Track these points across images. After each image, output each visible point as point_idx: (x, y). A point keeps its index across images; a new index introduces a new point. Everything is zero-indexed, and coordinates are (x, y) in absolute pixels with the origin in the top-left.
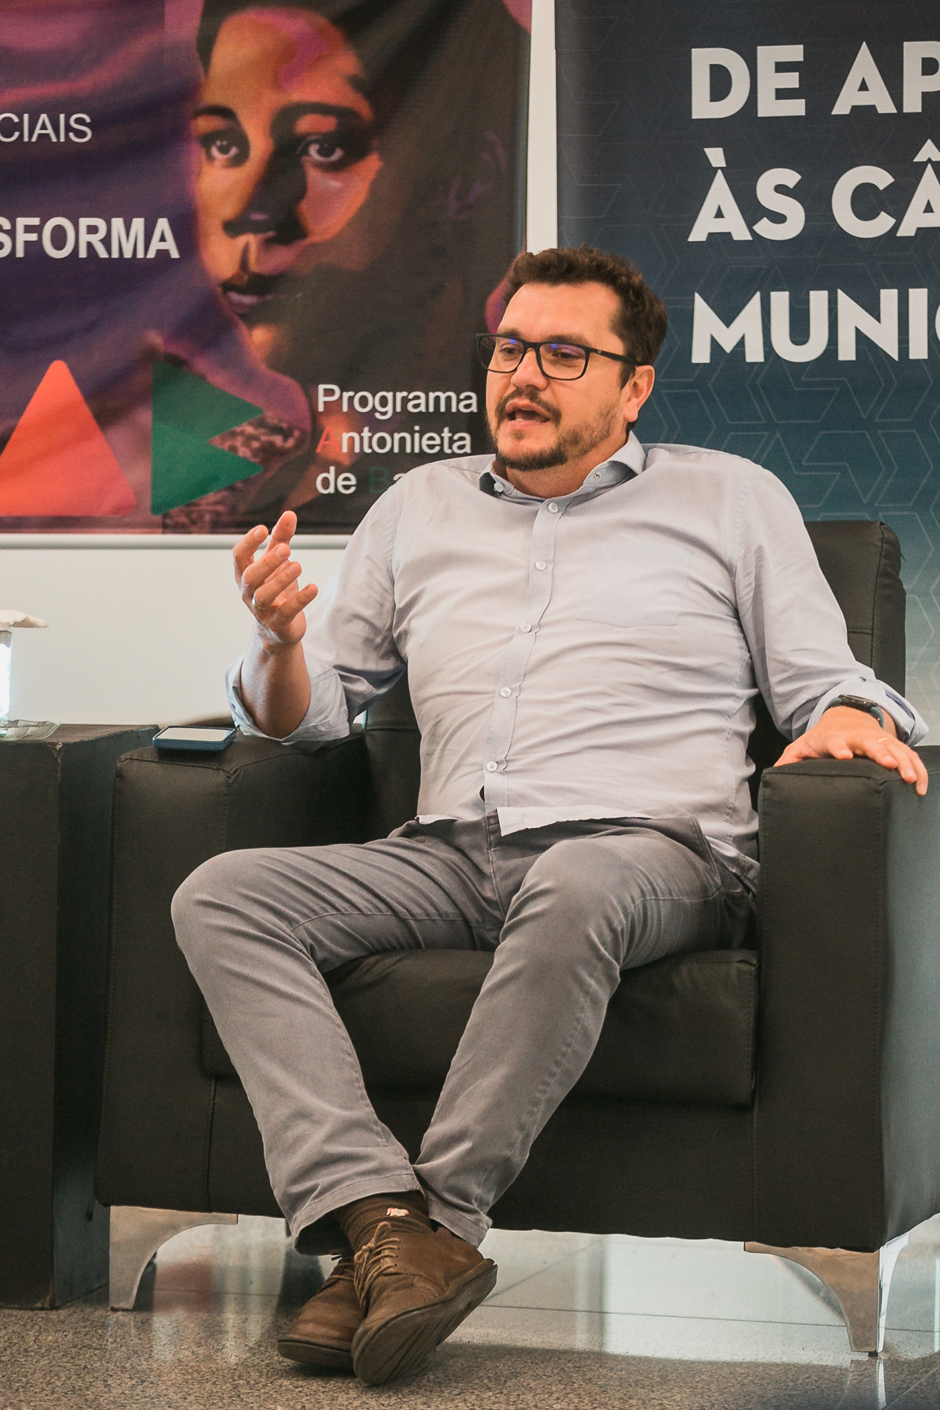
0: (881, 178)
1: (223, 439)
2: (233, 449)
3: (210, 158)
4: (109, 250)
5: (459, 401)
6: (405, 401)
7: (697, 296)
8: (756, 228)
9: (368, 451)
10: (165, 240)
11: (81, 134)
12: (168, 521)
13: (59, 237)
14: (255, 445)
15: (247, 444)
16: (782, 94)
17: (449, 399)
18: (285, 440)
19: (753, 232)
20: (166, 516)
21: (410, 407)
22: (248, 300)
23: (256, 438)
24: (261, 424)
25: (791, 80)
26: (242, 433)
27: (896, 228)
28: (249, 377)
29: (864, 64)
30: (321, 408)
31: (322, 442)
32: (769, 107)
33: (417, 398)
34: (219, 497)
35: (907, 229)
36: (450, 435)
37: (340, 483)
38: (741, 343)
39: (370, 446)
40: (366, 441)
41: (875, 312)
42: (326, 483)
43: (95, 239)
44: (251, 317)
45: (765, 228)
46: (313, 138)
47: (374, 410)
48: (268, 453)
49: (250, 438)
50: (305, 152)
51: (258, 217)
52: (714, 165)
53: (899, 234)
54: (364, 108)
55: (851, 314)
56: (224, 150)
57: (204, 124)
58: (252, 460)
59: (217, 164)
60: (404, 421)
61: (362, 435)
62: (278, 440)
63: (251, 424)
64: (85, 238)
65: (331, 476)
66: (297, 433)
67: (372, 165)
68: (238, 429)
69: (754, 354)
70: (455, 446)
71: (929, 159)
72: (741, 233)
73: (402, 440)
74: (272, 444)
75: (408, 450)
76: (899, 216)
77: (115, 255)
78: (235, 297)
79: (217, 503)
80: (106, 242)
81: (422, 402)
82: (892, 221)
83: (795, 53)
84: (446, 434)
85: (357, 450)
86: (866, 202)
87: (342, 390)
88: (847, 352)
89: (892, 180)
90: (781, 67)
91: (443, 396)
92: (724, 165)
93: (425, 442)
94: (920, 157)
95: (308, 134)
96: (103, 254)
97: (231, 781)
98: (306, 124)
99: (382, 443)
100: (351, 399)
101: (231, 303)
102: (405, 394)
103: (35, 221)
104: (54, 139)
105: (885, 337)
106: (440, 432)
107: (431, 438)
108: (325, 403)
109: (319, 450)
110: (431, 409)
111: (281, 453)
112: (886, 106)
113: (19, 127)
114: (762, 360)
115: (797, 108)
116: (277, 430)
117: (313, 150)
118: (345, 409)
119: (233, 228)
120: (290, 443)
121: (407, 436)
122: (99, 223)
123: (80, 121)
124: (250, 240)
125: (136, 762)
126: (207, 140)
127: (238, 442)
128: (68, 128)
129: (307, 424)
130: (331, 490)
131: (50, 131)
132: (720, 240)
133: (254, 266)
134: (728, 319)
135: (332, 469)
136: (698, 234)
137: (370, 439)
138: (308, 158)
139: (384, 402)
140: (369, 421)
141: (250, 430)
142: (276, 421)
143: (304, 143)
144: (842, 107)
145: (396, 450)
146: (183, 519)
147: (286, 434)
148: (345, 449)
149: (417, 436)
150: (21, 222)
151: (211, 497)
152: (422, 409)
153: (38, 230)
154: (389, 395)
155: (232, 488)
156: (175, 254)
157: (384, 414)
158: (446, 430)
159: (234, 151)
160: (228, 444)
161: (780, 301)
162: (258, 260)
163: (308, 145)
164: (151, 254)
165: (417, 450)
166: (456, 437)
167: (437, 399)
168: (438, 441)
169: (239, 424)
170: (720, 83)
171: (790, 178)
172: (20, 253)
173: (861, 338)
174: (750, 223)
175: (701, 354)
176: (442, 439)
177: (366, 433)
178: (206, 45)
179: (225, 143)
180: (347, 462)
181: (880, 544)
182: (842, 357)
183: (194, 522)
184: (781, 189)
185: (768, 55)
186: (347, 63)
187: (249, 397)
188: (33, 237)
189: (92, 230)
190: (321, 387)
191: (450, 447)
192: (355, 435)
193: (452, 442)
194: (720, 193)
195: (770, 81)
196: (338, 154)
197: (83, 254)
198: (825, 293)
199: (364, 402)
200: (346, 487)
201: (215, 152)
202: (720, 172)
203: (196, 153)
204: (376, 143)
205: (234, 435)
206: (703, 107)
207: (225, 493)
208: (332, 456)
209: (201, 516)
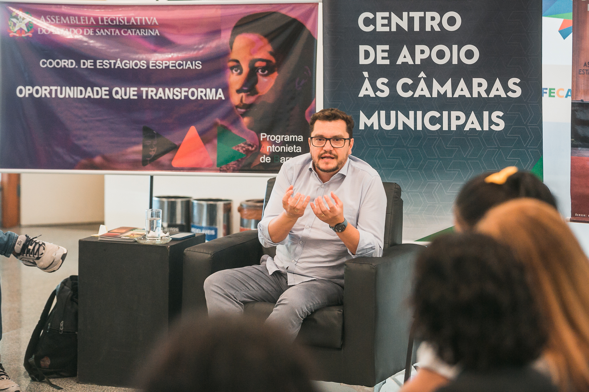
0: (410, 81)
1: (236, 147)
2: (238, 150)
3: (233, 73)
4: (206, 97)
5: (298, 138)
6: (284, 138)
7: (361, 111)
8: (376, 94)
9: (274, 151)
10: (221, 95)
11: (199, 67)
12: (221, 169)
13: (193, 94)
14: (244, 149)
15: (242, 149)
16: (383, 58)
17: (295, 138)
18: (252, 148)
19: (376, 95)
20: (221, 168)
21: (285, 139)
22: (243, 110)
23: (244, 147)
24: (245, 144)
25: (386, 55)
26: (241, 146)
27: (413, 95)
28: (242, 131)
29: (405, 51)
30: (261, 140)
31: (262, 148)
32: (380, 62)
33: (287, 137)
34: (234, 163)
35: (416, 95)
36: (296, 147)
37: (267, 159)
38: (373, 124)
39: (274, 150)
40: (274, 148)
41: (408, 117)
42: (263, 160)
43: (203, 94)
44: (243, 115)
45: (379, 94)
46: (260, 68)
47: (276, 140)
48: (247, 151)
49: (243, 147)
50: (258, 71)
51: (245, 88)
52: (365, 77)
53: (414, 97)
54: (273, 60)
55: (402, 117)
56: (236, 71)
57: (231, 64)
58: (243, 153)
59: (235, 74)
60: (283, 143)
61: (272, 147)
62: (250, 148)
63: (243, 143)
64: (200, 94)
65: (264, 158)
66: (255, 146)
67: (276, 75)
68: (239, 145)
69: (376, 127)
70: (297, 150)
71: (422, 77)
72: (372, 95)
73: (283, 148)
74: (248, 149)
75: (285, 151)
76: (414, 92)
77: (208, 98)
78: (239, 110)
79: (233, 164)
80: (205, 95)
81: (288, 138)
82: (413, 93)
83: (387, 47)
84: (295, 147)
85: (271, 151)
86: (406, 88)
87: (267, 135)
88: (400, 127)
89: (412, 82)
90: (383, 51)
91: (294, 137)
92: (368, 77)
93: (289, 149)
94: (420, 76)
95: (258, 67)
96: (204, 98)
97: (212, 257)
98: (258, 64)
99: (278, 149)
100: (269, 137)
101: (238, 111)
102: (284, 136)
103: (187, 89)
104: (192, 68)
105: (411, 124)
106: (293, 146)
107: (291, 148)
108: (263, 138)
109: (261, 151)
110: (291, 140)
111: (251, 151)
112: (411, 62)
113: (183, 65)
114: (378, 129)
115: (387, 62)
116: (250, 145)
117: (260, 71)
118: (268, 140)
119: (239, 91)
120: (253, 149)
121: (284, 147)
122: (203, 90)
123: (198, 63)
124: (243, 94)
125: (189, 251)
126: (232, 68)
127: (240, 148)
128: (195, 65)
129: (258, 144)
130: (264, 161)
131: (191, 66)
132: (367, 97)
133: (244, 102)
134: (369, 117)
135: (264, 156)
136: (361, 95)
137: (275, 148)
138: (258, 73)
139: (278, 138)
140: (274, 143)
141: (243, 145)
142: (250, 143)
143: (257, 69)
144: (399, 62)
145: (281, 151)
146: (225, 169)
147: (252, 147)
148: (268, 151)
149: (287, 147)
150: (183, 89)
151: (233, 163)
152: (288, 140)
153: (187, 92)
154: (280, 136)
155: (238, 161)
156: (223, 98)
157: (278, 141)
158: (295, 146)
159: (239, 71)
160: (237, 149)
161: (383, 113)
162: (245, 100)
163: (258, 69)
164: (217, 98)
165: (287, 151)
166: (297, 148)
167: (292, 138)
168: (292, 149)
169: (240, 143)
170: (367, 55)
171: (386, 80)
172: (183, 98)
173: (404, 124)
174: (375, 92)
175: (362, 127)
176: (293, 148)
177: (273, 146)
178: (231, 43)
179: (236, 69)
180: (268, 154)
181: (394, 189)
182: (399, 129)
183: (228, 169)
184: (383, 83)
185: (379, 48)
186: (269, 48)
187: (242, 136)
188: (186, 94)
189: (202, 92)
190: (262, 134)
191: (296, 150)
192: (271, 147)
193: (296, 149)
194: (367, 84)
195: (380, 55)
196: (266, 72)
197: (199, 98)
198: (395, 112)
199: (273, 138)
200: (268, 161)
201: (234, 71)
202: (367, 78)
203: (229, 71)
204: (276, 69)
205: (239, 146)
206: (362, 61)
207: (236, 162)
208: (264, 152)
209: (230, 167)
